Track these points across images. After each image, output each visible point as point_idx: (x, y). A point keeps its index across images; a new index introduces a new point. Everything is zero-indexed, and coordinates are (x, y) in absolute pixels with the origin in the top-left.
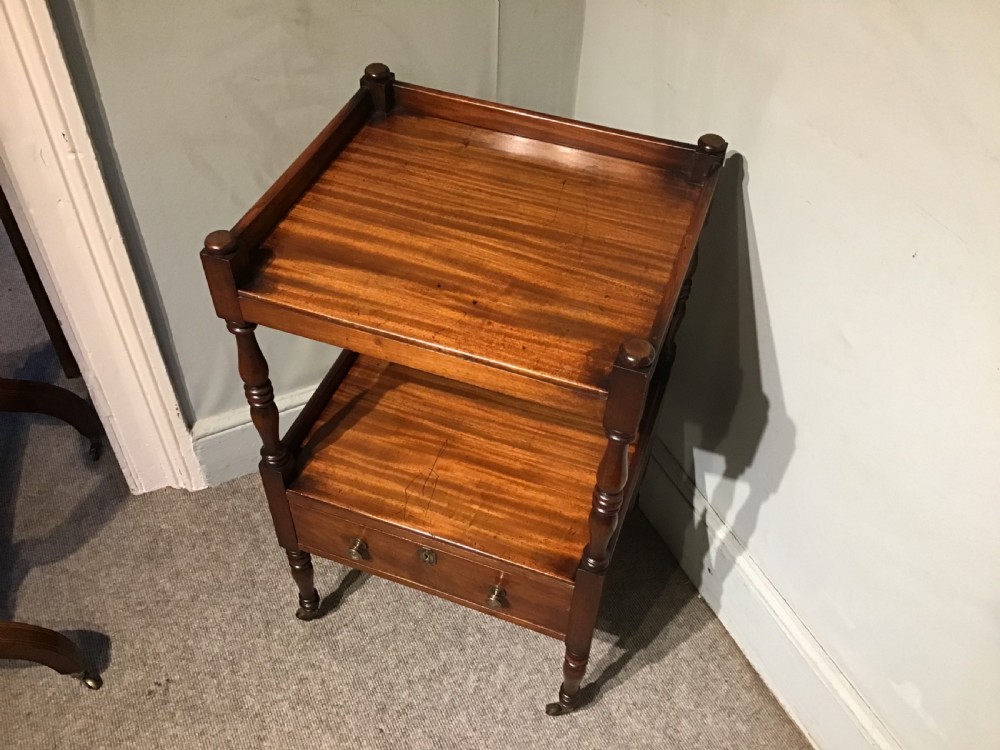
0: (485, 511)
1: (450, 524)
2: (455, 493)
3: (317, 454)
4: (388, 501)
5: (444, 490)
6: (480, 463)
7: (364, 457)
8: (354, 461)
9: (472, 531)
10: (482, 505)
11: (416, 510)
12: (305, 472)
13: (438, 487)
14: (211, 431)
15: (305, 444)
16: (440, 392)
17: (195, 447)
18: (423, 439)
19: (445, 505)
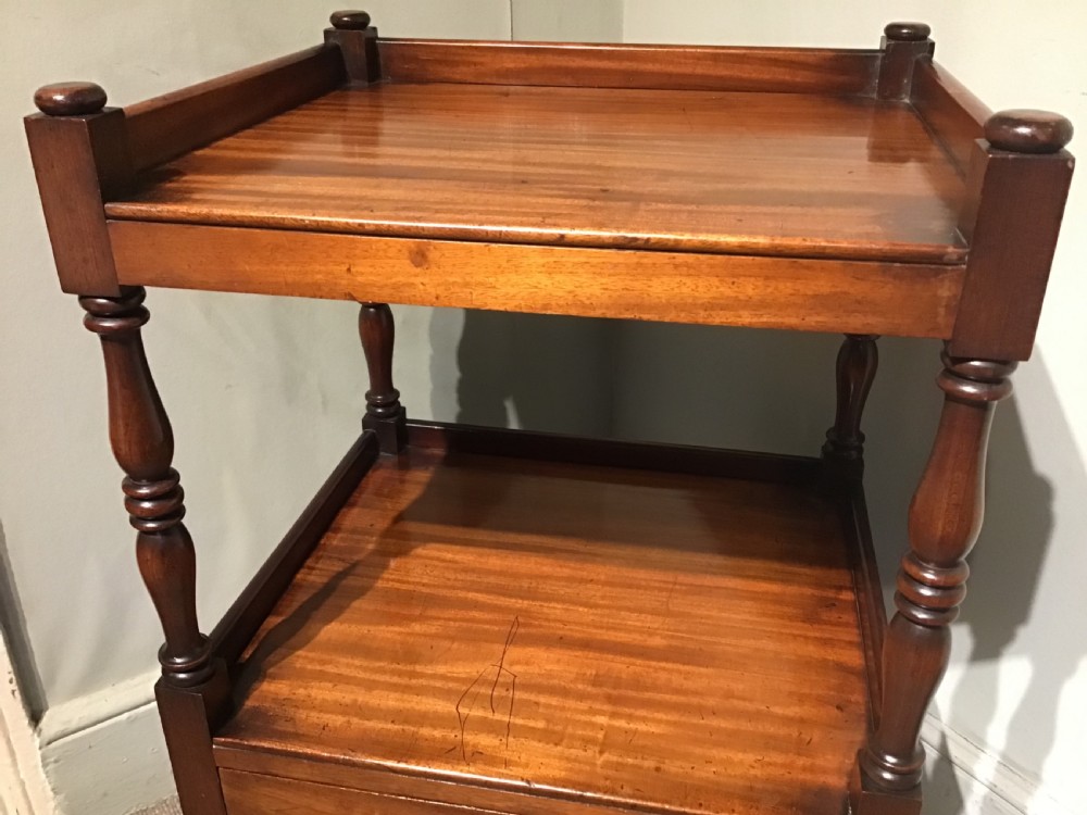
0: (622, 723)
1: (561, 758)
2: (554, 701)
3: (271, 670)
4: (426, 731)
5: (533, 697)
6: (586, 645)
7: (365, 663)
8: (344, 671)
9: (606, 765)
10: (613, 715)
11: (485, 741)
12: (249, 703)
13: (519, 695)
14: (74, 726)
15: (247, 655)
16: (487, 551)
17: (44, 758)
18: (473, 620)
19: (541, 724)
